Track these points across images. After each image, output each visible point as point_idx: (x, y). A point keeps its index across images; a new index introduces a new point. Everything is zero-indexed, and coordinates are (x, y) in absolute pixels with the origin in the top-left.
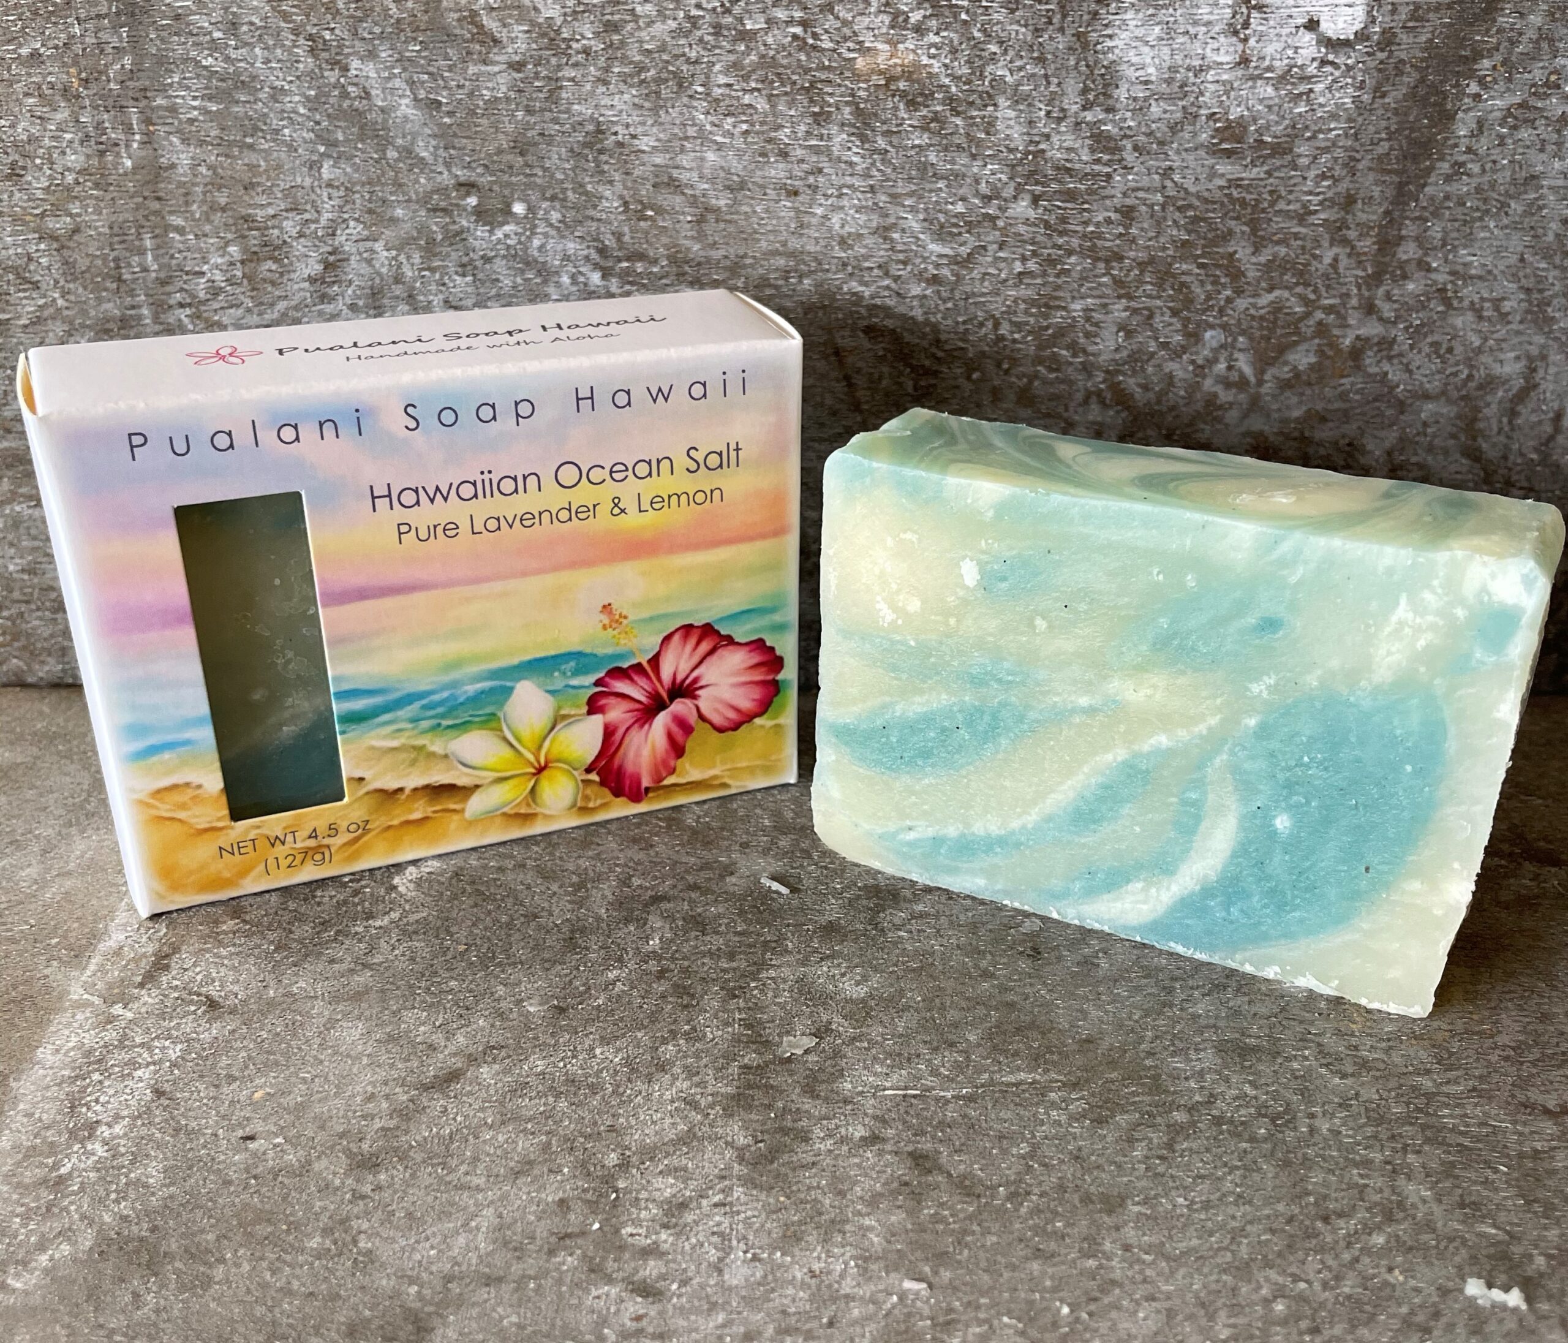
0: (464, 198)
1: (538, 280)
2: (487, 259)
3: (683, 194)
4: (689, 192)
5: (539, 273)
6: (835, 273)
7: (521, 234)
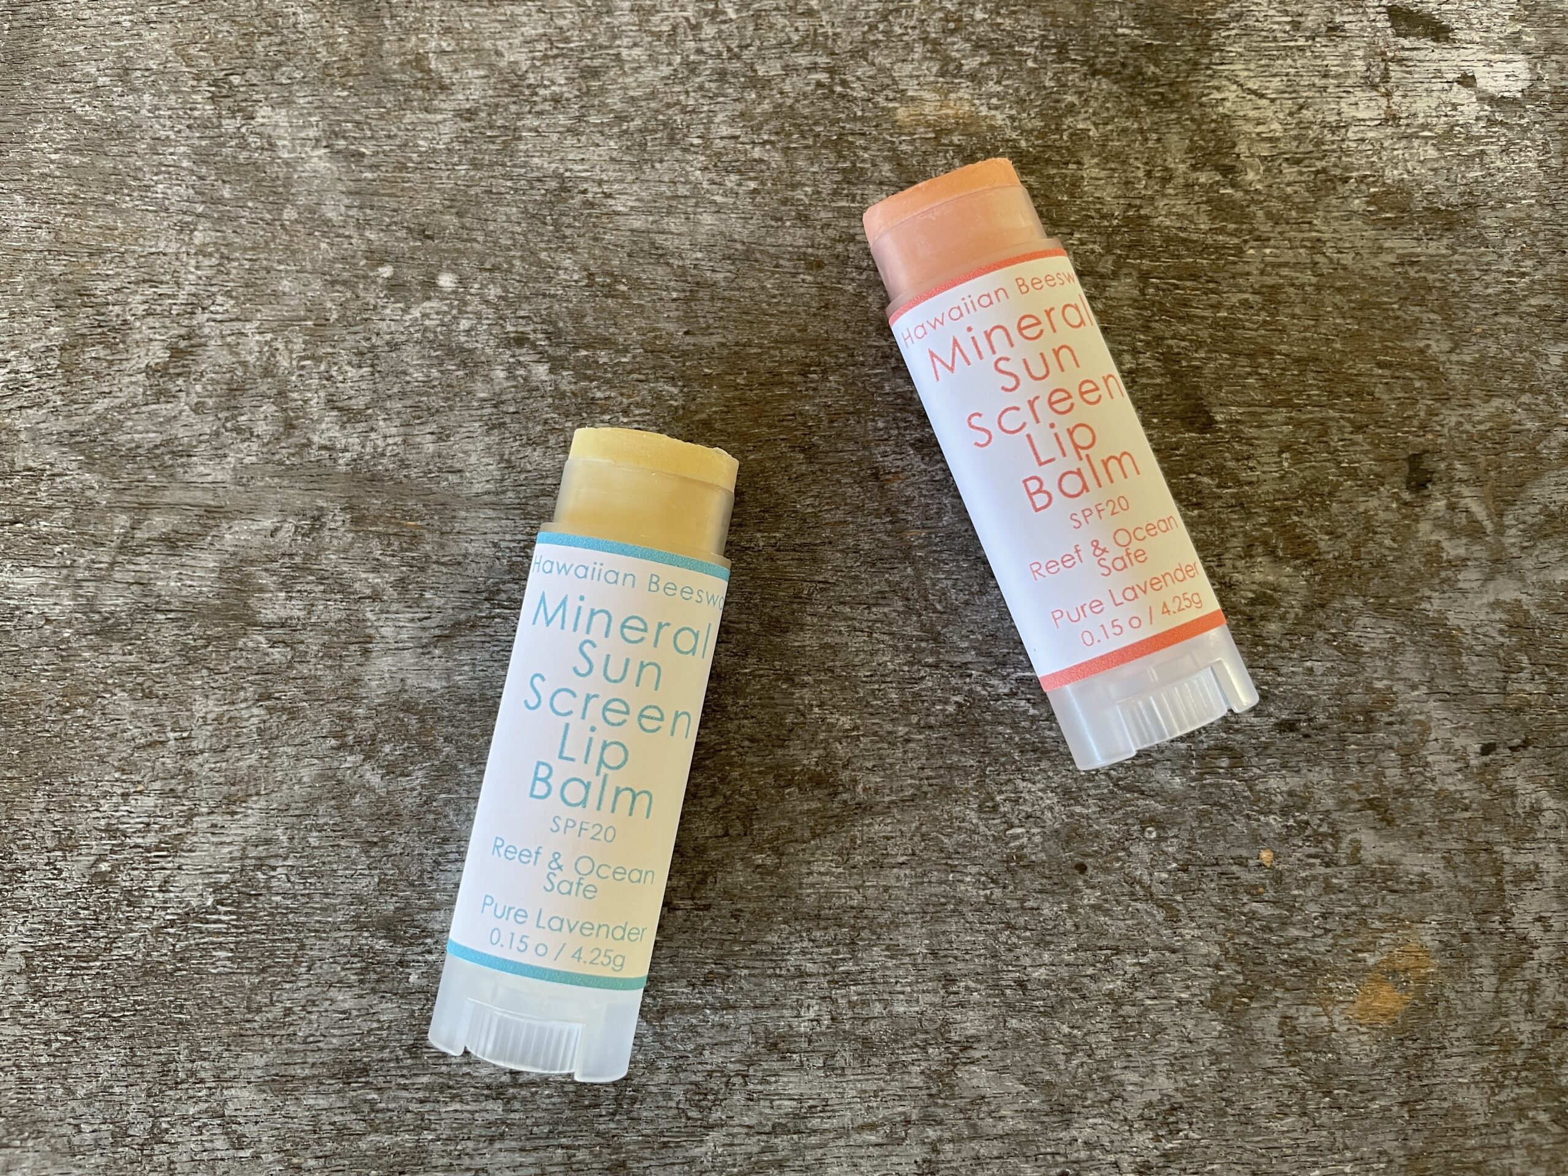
0: (374, 268)
1: (460, 373)
2: (394, 346)
3: (668, 264)
4: (676, 262)
5: (463, 364)
6: (873, 368)
7: (445, 313)
